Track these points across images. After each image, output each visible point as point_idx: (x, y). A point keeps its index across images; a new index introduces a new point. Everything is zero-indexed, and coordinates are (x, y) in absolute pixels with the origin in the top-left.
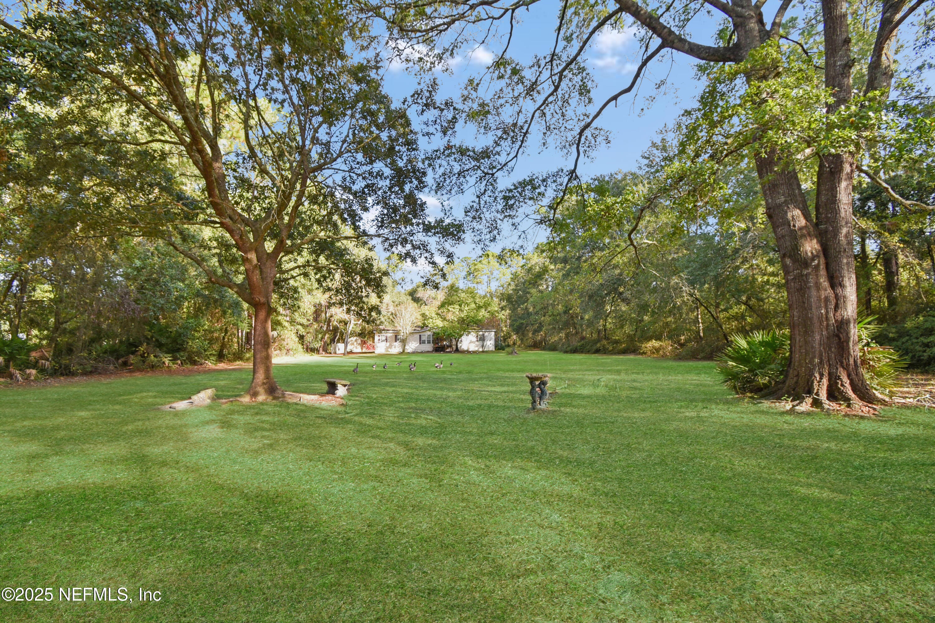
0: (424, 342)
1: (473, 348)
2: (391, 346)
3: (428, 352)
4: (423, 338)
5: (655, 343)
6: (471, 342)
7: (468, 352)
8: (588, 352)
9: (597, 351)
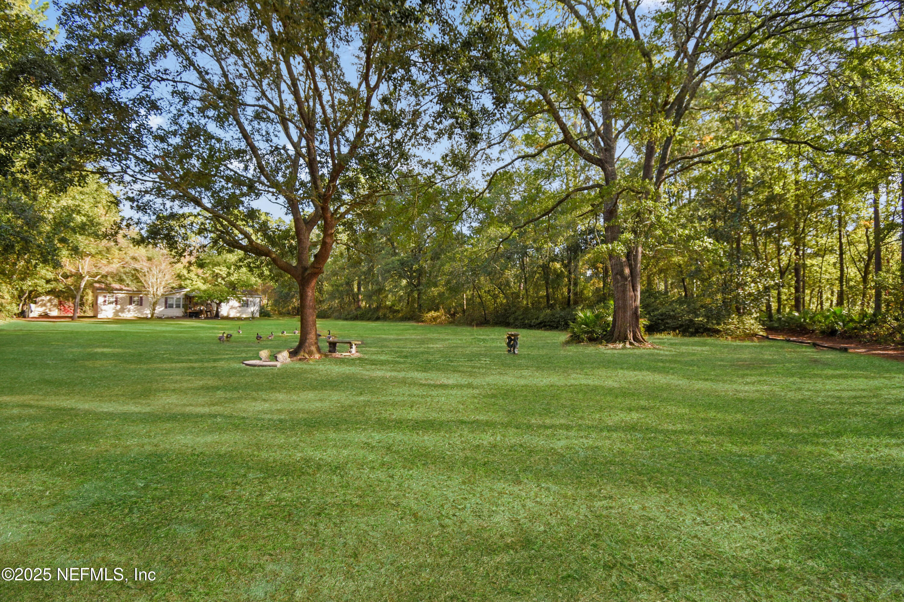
0: (171, 306)
1: (233, 314)
2: (122, 310)
3: (178, 318)
4: (170, 302)
5: (433, 314)
6: (232, 308)
7: (227, 318)
8: (369, 319)
9: (378, 319)
